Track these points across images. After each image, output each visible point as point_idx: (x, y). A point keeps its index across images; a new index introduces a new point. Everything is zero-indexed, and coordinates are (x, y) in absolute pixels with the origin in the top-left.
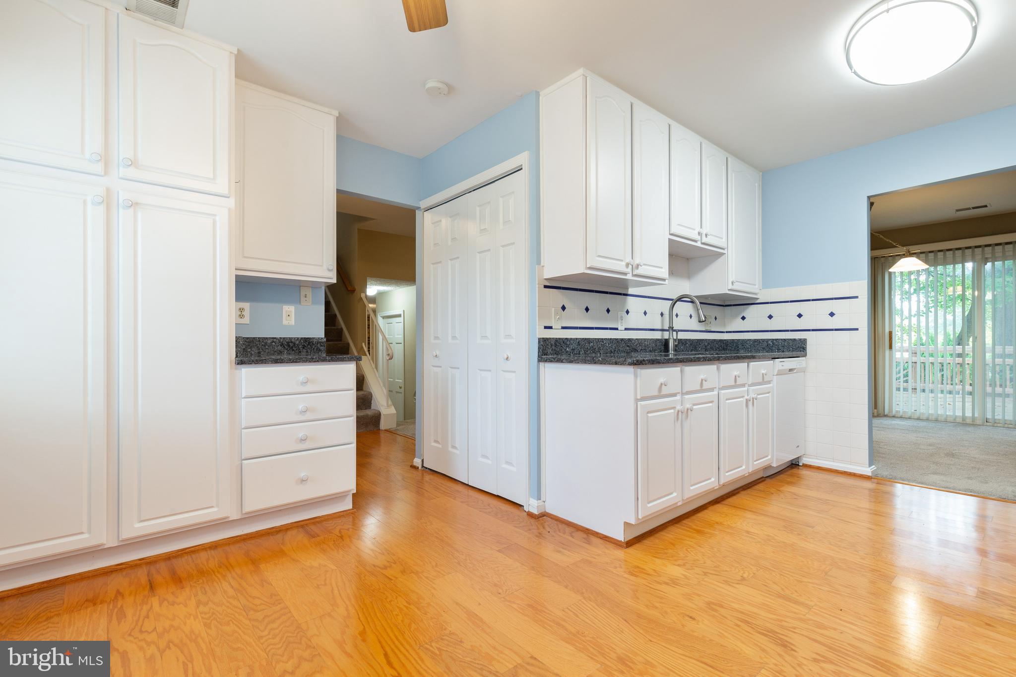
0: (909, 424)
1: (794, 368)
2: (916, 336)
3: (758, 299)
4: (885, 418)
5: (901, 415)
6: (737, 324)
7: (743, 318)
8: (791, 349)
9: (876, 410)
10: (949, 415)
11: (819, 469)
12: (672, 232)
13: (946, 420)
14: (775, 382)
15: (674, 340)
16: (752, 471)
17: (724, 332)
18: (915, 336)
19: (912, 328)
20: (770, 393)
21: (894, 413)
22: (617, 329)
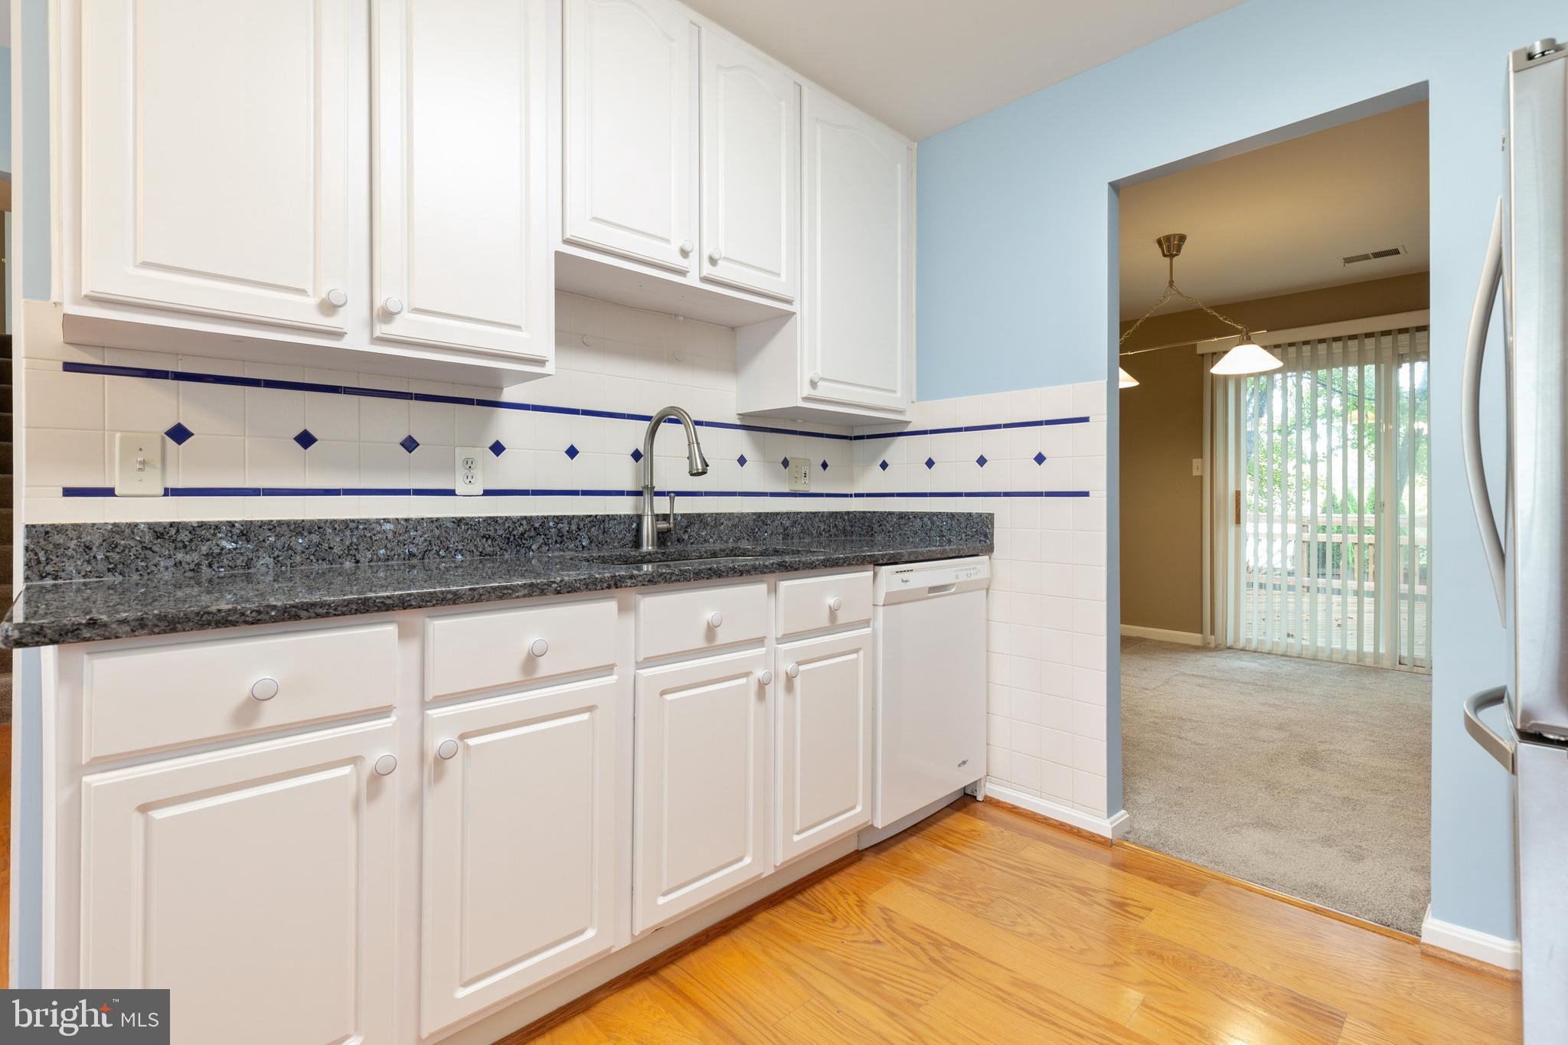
0: (1263, 669)
1: (953, 582)
2: (1325, 495)
3: (908, 423)
4: (1225, 654)
5: (1253, 648)
6: (873, 480)
7: (884, 465)
8: (963, 535)
9: (1213, 637)
10: (1337, 649)
11: (1014, 810)
12: (568, 236)
13: (1331, 657)
14: (879, 623)
15: (658, 517)
16: (782, 864)
17: (851, 496)
18: (1323, 493)
19: (1318, 481)
20: (861, 653)
21: (1242, 644)
22: (451, 493)
